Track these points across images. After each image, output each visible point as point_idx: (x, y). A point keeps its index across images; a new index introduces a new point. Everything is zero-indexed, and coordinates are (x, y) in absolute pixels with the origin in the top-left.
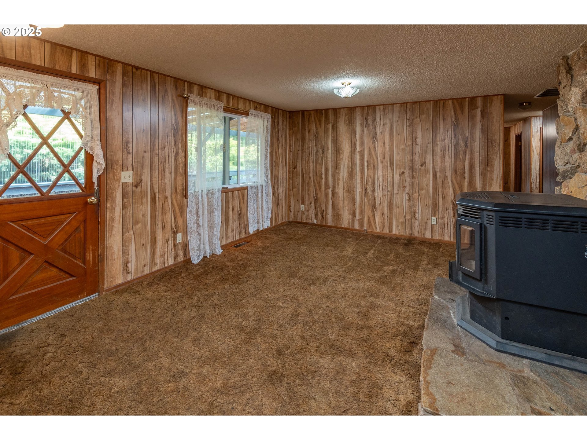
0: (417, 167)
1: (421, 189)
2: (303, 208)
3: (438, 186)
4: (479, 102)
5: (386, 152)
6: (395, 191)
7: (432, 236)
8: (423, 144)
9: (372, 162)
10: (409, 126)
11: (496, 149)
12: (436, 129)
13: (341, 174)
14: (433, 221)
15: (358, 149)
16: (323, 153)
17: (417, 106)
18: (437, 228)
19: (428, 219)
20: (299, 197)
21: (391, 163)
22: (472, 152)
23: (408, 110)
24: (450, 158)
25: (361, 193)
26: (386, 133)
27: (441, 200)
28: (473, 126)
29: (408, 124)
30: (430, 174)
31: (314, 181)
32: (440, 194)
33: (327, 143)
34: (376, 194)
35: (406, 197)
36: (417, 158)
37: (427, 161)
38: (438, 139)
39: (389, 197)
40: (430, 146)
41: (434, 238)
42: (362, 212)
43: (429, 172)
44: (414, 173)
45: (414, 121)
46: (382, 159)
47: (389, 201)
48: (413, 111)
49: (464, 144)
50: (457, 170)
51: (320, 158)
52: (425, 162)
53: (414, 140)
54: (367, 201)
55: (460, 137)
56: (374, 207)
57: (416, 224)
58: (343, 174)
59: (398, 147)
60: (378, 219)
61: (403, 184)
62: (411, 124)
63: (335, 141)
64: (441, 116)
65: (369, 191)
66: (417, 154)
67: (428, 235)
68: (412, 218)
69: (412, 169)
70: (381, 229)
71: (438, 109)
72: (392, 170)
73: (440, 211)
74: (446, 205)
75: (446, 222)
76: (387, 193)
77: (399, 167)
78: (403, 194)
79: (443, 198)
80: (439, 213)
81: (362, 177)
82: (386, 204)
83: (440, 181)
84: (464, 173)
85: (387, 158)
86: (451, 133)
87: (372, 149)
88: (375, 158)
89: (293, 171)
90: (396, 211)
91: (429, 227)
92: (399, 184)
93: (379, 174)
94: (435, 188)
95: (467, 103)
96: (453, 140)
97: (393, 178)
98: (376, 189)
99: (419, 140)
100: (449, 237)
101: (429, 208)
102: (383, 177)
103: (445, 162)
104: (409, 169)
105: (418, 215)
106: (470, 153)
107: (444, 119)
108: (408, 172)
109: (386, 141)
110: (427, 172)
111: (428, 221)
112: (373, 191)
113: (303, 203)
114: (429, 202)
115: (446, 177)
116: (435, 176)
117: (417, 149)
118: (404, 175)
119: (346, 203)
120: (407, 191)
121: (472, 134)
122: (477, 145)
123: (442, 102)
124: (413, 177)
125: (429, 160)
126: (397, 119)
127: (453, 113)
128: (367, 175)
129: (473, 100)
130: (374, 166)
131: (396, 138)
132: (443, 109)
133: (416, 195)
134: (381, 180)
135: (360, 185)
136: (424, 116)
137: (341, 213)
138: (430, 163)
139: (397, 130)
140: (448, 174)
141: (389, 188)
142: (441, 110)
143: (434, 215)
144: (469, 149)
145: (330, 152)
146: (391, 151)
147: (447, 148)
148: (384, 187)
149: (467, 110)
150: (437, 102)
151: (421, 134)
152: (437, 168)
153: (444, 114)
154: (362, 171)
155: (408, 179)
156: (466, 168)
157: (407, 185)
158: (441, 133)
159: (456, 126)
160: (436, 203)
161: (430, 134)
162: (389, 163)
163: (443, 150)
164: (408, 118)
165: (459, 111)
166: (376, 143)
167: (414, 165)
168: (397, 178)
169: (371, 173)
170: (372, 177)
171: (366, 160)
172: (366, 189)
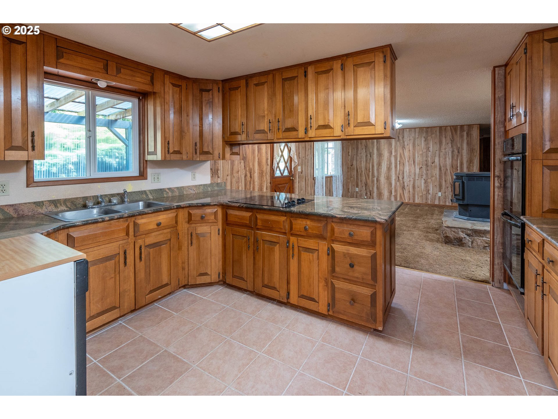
0: (430, 164)
1: (432, 176)
2: (357, 189)
3: (442, 175)
4: (466, 128)
5: (411, 156)
6: (417, 178)
7: (439, 203)
8: (433, 151)
10: (425, 141)
11: (475, 154)
12: (441, 143)
13: (383, 169)
14: (440, 194)
15: (393, 154)
16: (371, 156)
17: (429, 130)
18: (442, 198)
20: (355, 183)
21: (414, 162)
22: (462, 156)
23: (424, 132)
24: (449, 159)
25: (395, 180)
26: (411, 145)
27: (444, 182)
28: (462, 141)
29: (424, 140)
31: (365, 173)
32: (444, 179)
33: (373, 150)
34: (405, 180)
35: (423, 181)
36: (429, 159)
37: (436, 161)
38: (442, 148)
39: (413, 181)
40: (437, 152)
41: (440, 204)
42: (396, 191)
43: (437, 167)
44: (428, 168)
45: (428, 138)
46: (408, 160)
47: (413, 184)
48: (427, 132)
49: (457, 151)
50: (453, 166)
51: (369, 160)
53: (428, 149)
54: (399, 184)
55: (455, 147)
56: (403, 188)
57: (430, 196)
58: (384, 169)
59: (418, 153)
60: (406, 195)
61: (421, 174)
63: (378, 149)
64: (444, 136)
65: (401, 178)
66: (430, 157)
67: (437, 202)
68: (427, 193)
69: (427, 165)
70: (408, 200)
71: (442, 131)
72: (415, 166)
73: (443, 189)
74: (447, 185)
75: (447, 195)
76: (412, 179)
77: (419, 164)
78: (421, 180)
79: (445, 181)
80: (443, 190)
81: (396, 171)
82: (411, 186)
83: (443, 172)
84: (457, 167)
85: (411, 159)
86: (450, 145)
87: (402, 154)
88: (404, 159)
89: (350, 168)
90: (417, 189)
91: (437, 198)
92: (419, 174)
93: (407, 169)
94: (440, 176)
95: (459, 128)
96: (451, 149)
97: (415, 171)
98: (405, 177)
99: (431, 149)
100: (449, 203)
101: (437, 187)
102: (409, 170)
103: (446, 161)
104: (425, 165)
105: (431, 192)
106: (460, 156)
107: (445, 137)
108: (424, 167)
109: (411, 149)
110: (435, 167)
111: (437, 195)
112: (403, 178)
113: (357, 186)
114: (437, 184)
115: (447, 169)
116: (440, 169)
117: (430, 154)
118: (422, 169)
119: (386, 185)
120: (424, 178)
121: (462, 145)
122: (465, 152)
123: (444, 127)
124: (427, 170)
125: (437, 160)
126: (418, 137)
127: (451, 134)
128: (399, 169)
129: (462, 127)
130: (403, 164)
131: (417, 148)
132: (445, 131)
133: (429, 180)
134: (408, 172)
135: (394, 175)
136: (434, 135)
137: (383, 191)
139: (417, 143)
140: (448, 168)
141: (413, 176)
143: (440, 191)
144: (460, 154)
145: (375, 156)
146: (414, 155)
147: (447, 153)
148: (410, 176)
149: (459, 132)
150: (441, 128)
151: (432, 146)
152: (442, 165)
153: (445, 134)
154: (396, 167)
155: (424, 171)
156: (459, 164)
157: (424, 174)
158: (444, 145)
159: (452, 141)
160: (441, 184)
161: (437, 145)
162: (412, 162)
163: (445, 155)
164: (424, 136)
165: (454, 133)
166: (405, 150)
167: (428, 163)
168: (417, 171)
169: (402, 168)
170: (402, 170)
171: (398, 160)
172: (398, 177)
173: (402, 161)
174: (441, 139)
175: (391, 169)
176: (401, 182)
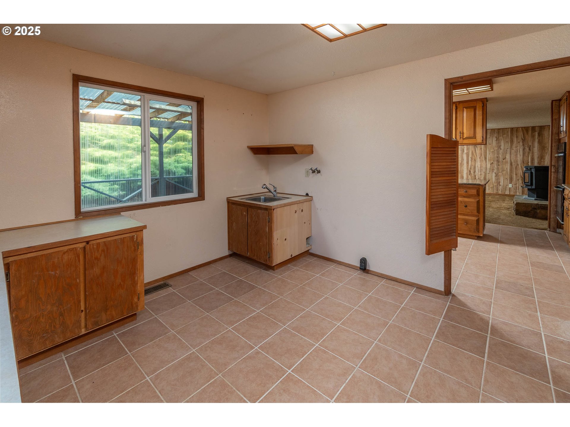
0: (501, 160)
1: (503, 170)
3: (513, 169)
4: (537, 129)
6: (488, 172)
7: (510, 193)
8: (504, 148)
9: (474, 158)
10: (496, 140)
11: (547, 151)
12: (512, 142)
14: (510, 186)
15: (465, 151)
17: (501, 131)
18: (512, 189)
19: (507, 185)
21: (485, 158)
22: (533, 153)
23: (496, 133)
24: (520, 155)
25: (467, 173)
27: (515, 176)
28: (534, 141)
29: (495, 139)
30: (508, 164)
32: (514, 173)
34: (476, 174)
35: (494, 175)
36: (501, 156)
37: (507, 157)
38: (513, 146)
40: (509, 150)
41: (511, 194)
43: (508, 163)
44: (499, 163)
45: (499, 138)
46: (480, 156)
47: (484, 176)
48: (498, 133)
49: (528, 149)
50: (524, 161)
53: (499, 147)
54: (470, 177)
55: (526, 145)
57: (500, 188)
59: (489, 151)
61: (492, 168)
62: (497, 139)
64: (515, 136)
65: (472, 172)
66: (501, 154)
67: (507, 193)
68: (497, 185)
69: (498, 161)
71: (513, 132)
72: (486, 162)
73: (514, 181)
74: (518, 178)
75: (517, 186)
76: (483, 173)
77: (490, 160)
78: (492, 173)
79: (516, 175)
81: (468, 166)
83: (514, 167)
84: (528, 162)
86: (521, 144)
87: (474, 152)
88: (475, 156)
91: (508, 189)
92: (490, 169)
93: (478, 164)
94: (511, 170)
95: (530, 129)
96: (522, 147)
97: (486, 166)
98: (476, 171)
99: (502, 147)
100: (519, 193)
101: (508, 180)
102: (480, 165)
103: (517, 158)
104: (496, 161)
105: (502, 183)
106: (531, 153)
107: (517, 137)
108: (495, 162)
110: (507, 162)
111: (507, 186)
112: (475, 172)
114: (508, 177)
115: (518, 165)
116: (511, 164)
118: (493, 164)
120: (495, 172)
121: (533, 143)
122: (536, 149)
123: (516, 129)
124: (499, 165)
125: (508, 157)
126: (489, 137)
127: (522, 134)
128: (471, 165)
129: (533, 128)
130: (475, 160)
132: (516, 132)
133: (500, 174)
134: (479, 167)
135: (466, 169)
136: (505, 135)
138: (508, 158)
139: (489, 142)
140: (519, 163)
141: (484, 171)
143: (511, 183)
144: (531, 151)
146: (486, 153)
147: (518, 151)
148: (481, 170)
149: (530, 132)
150: (513, 129)
151: (503, 144)
152: (513, 161)
153: (517, 135)
154: (468, 163)
155: (495, 166)
156: (530, 160)
157: (495, 169)
158: (515, 144)
159: (524, 140)
160: (512, 178)
161: (508, 144)
162: (484, 158)
163: (516, 152)
164: (496, 136)
165: (525, 133)
166: (476, 149)
167: (499, 159)
168: (489, 166)
169: (473, 164)
170: (474, 165)
171: (470, 157)
172: (470, 171)
174: (512, 139)
175: (463, 164)
176: (473, 175)
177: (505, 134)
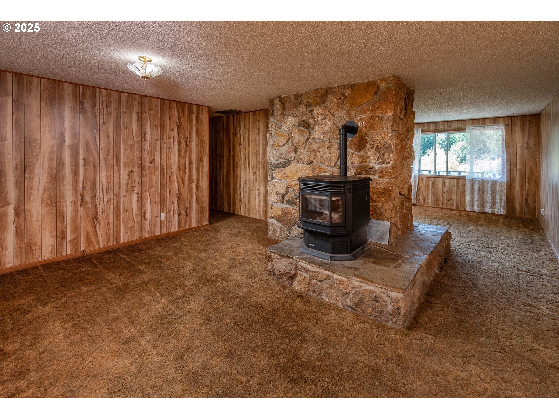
0: (146, 164)
1: (150, 187)
3: (165, 183)
4: (195, 108)
5: (111, 148)
6: (123, 193)
7: (162, 232)
8: (151, 140)
10: (138, 120)
11: (205, 148)
12: (163, 127)
13: (36, 180)
14: (163, 216)
17: (146, 100)
18: (165, 224)
21: (118, 161)
25: (74, 203)
26: (111, 124)
27: (168, 195)
28: (191, 129)
29: (136, 118)
30: (158, 172)
32: (168, 190)
34: (98, 201)
35: (135, 198)
36: (146, 156)
39: (115, 201)
40: (159, 143)
42: (76, 229)
43: (158, 169)
44: (143, 171)
45: (143, 115)
46: (105, 155)
47: (115, 205)
48: (141, 104)
49: (185, 143)
52: (154, 159)
53: (143, 135)
54: (84, 211)
56: (95, 218)
57: (147, 224)
58: (41, 179)
59: (125, 143)
60: (101, 231)
61: (132, 184)
62: (140, 118)
64: (168, 115)
65: (87, 198)
66: (147, 151)
67: (158, 232)
68: (140, 220)
69: (142, 167)
70: (105, 243)
71: (165, 108)
72: (119, 169)
73: (168, 206)
74: (173, 199)
75: (172, 215)
76: (113, 197)
77: (127, 165)
78: (131, 195)
79: (170, 193)
80: (167, 209)
81: (76, 181)
82: (112, 211)
83: (167, 177)
85: (112, 154)
86: (176, 132)
87: (91, 144)
88: (95, 154)
90: (124, 216)
91: (158, 224)
92: (127, 185)
93: (103, 175)
94: (163, 184)
95: (187, 108)
96: (177, 139)
97: (120, 178)
98: (98, 194)
99: (148, 137)
100: (175, 227)
101: (158, 205)
102: (107, 178)
103: (171, 159)
104: (138, 167)
105: (148, 215)
106: (189, 151)
107: (170, 119)
108: (137, 170)
109: (111, 135)
110: (155, 169)
111: (157, 219)
112: (94, 197)
114: (158, 199)
115: (172, 172)
116: (163, 172)
117: (146, 145)
118: (133, 174)
119: (48, 222)
120: (137, 192)
121: (190, 134)
122: (194, 144)
124: (143, 176)
125: (157, 157)
126: (125, 110)
127: (177, 114)
128: (84, 178)
129: (191, 106)
130: (94, 166)
131: (124, 132)
132: (169, 109)
133: (146, 194)
135: (72, 192)
137: (38, 239)
138: (158, 160)
139: (124, 122)
140: (174, 169)
141: (115, 190)
142: (168, 109)
143: (163, 211)
144: (189, 148)
146: (117, 147)
147: (172, 146)
148: (109, 190)
149: (187, 114)
150: (164, 101)
151: (150, 130)
152: (165, 165)
153: (169, 114)
154: (75, 173)
155: (137, 178)
157: (136, 184)
158: (168, 131)
159: (178, 126)
160: (164, 199)
162: (114, 160)
163: (170, 148)
164: (137, 111)
165: (181, 114)
166: (98, 135)
167: (143, 162)
168: (124, 178)
169: (90, 174)
170: (92, 180)
171: (82, 157)
172: (82, 196)
173: (91, 159)
174: (164, 120)
175: (61, 178)
176: (90, 206)
177: (151, 110)
